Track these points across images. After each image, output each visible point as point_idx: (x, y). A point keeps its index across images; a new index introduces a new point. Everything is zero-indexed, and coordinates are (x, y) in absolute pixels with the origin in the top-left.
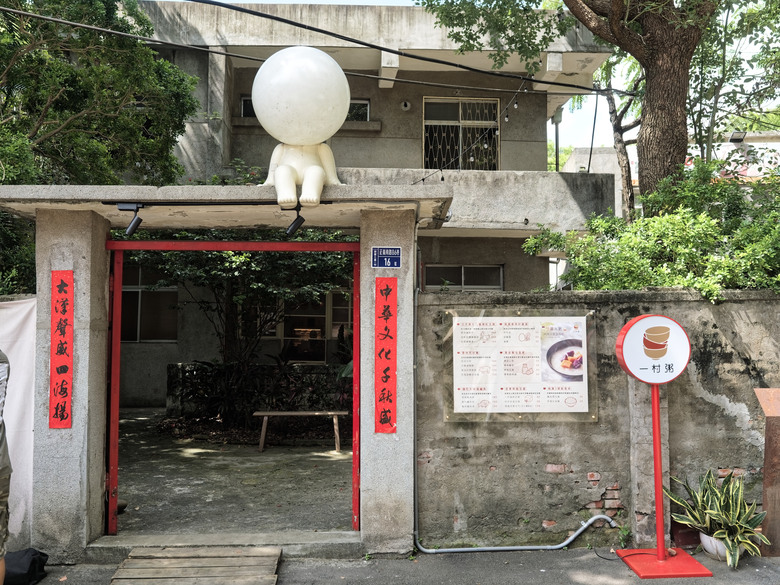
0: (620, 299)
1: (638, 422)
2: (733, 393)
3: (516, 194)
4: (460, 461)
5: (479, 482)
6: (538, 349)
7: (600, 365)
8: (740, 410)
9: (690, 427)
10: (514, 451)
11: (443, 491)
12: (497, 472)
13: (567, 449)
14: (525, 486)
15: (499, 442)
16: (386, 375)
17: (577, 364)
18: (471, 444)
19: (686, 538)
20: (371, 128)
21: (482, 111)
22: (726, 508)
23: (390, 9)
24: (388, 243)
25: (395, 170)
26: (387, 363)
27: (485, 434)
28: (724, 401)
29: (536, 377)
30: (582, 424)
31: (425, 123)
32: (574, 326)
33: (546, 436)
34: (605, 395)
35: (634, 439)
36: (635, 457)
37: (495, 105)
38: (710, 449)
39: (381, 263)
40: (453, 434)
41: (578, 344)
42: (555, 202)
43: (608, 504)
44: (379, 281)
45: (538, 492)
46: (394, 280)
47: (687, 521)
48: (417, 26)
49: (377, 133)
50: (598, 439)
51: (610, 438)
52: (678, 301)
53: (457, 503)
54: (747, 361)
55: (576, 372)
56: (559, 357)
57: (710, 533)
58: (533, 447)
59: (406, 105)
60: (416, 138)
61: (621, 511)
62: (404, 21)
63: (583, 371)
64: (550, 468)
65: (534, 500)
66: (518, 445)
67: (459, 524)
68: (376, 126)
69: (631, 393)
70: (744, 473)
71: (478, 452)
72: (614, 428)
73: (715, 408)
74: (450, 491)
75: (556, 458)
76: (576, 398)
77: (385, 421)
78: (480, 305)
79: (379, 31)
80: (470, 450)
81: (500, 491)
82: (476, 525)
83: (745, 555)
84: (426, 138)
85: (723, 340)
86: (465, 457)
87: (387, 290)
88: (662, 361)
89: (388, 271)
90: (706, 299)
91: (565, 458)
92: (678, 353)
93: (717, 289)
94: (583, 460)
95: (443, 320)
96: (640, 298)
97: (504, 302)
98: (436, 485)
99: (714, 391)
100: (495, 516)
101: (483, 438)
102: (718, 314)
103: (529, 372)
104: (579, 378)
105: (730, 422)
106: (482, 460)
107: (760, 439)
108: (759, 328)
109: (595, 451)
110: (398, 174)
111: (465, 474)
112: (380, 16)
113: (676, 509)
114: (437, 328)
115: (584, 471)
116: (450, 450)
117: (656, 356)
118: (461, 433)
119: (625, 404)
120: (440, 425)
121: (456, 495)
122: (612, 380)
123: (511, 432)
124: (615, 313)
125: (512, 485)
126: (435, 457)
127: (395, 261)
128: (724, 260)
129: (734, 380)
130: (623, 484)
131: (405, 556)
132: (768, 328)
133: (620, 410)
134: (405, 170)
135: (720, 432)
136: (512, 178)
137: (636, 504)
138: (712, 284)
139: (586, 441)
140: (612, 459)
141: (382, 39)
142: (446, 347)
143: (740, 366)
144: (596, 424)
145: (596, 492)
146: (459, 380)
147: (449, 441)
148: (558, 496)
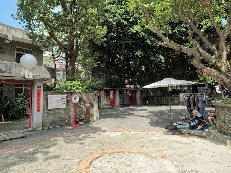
0: (70, 93)
1: (72, 109)
2: (82, 104)
3: (38, 70)
4: (48, 116)
5: (51, 118)
6: (59, 99)
7: (67, 101)
8: (83, 106)
9: (78, 109)
10: (56, 114)
11: (46, 120)
12: (54, 117)
13: (63, 113)
14: (57, 118)
15: (54, 112)
16: (39, 104)
17: (64, 101)
18: (50, 113)
19: (77, 122)
20: (2, 51)
21: (27, 52)
22: (82, 118)
23: (10, 27)
24: (39, 84)
25: (10, 62)
26: (39, 102)
27: (52, 111)
28: (81, 105)
29: (59, 103)
30: (65, 109)
31: (16, 52)
32: (64, 96)
33: (60, 111)
34: (68, 105)
35: (71, 111)
36: (71, 113)
37: (32, 51)
38: (80, 111)
39: (38, 87)
40: (47, 112)
41: (65, 99)
42: (45, 72)
43: (68, 119)
44: (38, 90)
45: (59, 119)
46: (40, 90)
47: (77, 120)
48: (17, 32)
49: (4, 52)
50: (67, 111)
51: (68, 111)
52: (77, 93)
53: (48, 122)
54: (84, 100)
55: (64, 102)
56: (62, 100)
57: (80, 121)
58: (58, 113)
59: (11, 47)
60: (14, 55)
61: (69, 120)
62: (14, 30)
63: (65, 102)
64: (61, 115)
65: (58, 120)
66: (57, 113)
67: (48, 125)
68: (4, 51)
69: (71, 105)
70: (83, 114)
71: (51, 114)
72: (69, 109)
73: (80, 106)
74: (47, 120)
75: (61, 114)
76: (64, 106)
77: (38, 110)
78: (52, 93)
79: (7, 31)
80: (50, 114)
81: (54, 119)
82: (51, 124)
83: (84, 123)
84: (16, 55)
85: (81, 98)
86: (49, 115)
87: (39, 91)
88: (76, 100)
89: (39, 88)
90: (80, 93)
91: (63, 114)
92: (78, 99)
93: (81, 92)
94: (65, 114)
95: (47, 95)
96: (72, 92)
97: (55, 93)
98: (45, 119)
99: (80, 104)
100: (53, 123)
101: (52, 112)
102: (81, 94)
103: (58, 103)
104: (65, 103)
105: (82, 108)
106: (51, 115)
107: (85, 110)
108: (85, 96)
109: (66, 113)
110: (11, 63)
111: (49, 117)
112: (8, 28)
113: (76, 119)
114: (46, 97)
115: (65, 116)
116: (47, 114)
117: (75, 100)
118: (49, 112)
119: (70, 106)
120: (46, 111)
121: (48, 120)
122: (69, 103)
123: (56, 111)
124: (69, 94)
125: (56, 118)
126: (45, 115)
127: (40, 87)
128: (82, 88)
129: (82, 103)
130: (70, 117)
131: (41, 130)
132: (86, 96)
133: (69, 107)
134: (13, 63)
135: (81, 109)
136: (37, 67)
137: (71, 119)
138: (80, 91)
139: (65, 112)
140: (68, 114)
141: (8, 33)
142: (47, 99)
143: (83, 101)
144: (67, 109)
145: (66, 118)
146: (49, 104)
147: (47, 113)
148: (62, 119)
